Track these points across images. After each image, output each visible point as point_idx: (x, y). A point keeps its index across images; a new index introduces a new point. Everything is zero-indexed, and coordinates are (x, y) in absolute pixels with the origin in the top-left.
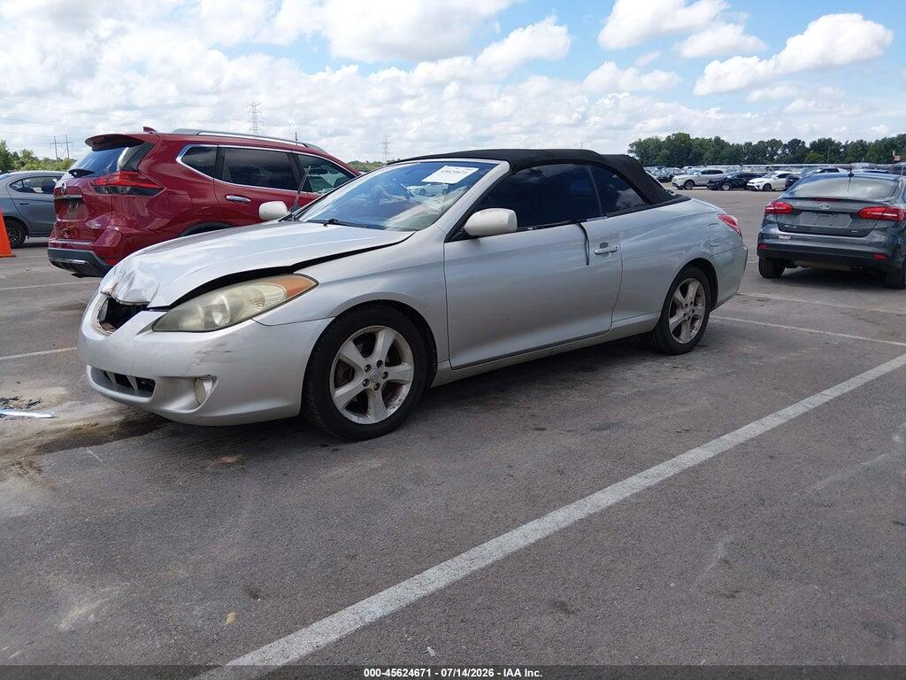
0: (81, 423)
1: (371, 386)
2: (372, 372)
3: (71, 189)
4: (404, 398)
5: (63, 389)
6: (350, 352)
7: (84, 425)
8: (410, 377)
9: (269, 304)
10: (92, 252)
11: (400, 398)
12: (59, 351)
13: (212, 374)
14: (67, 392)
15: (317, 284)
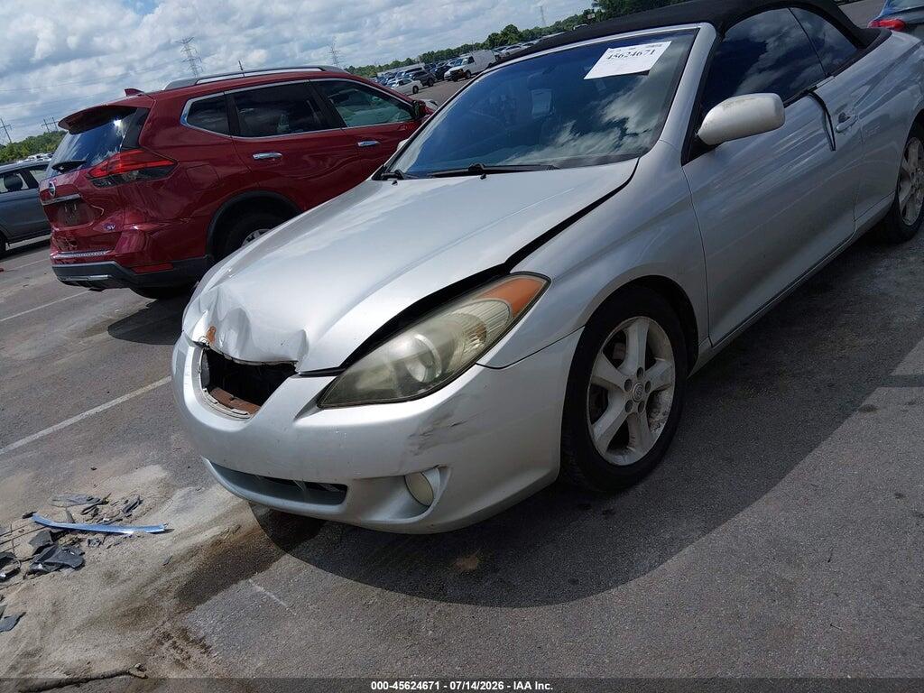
0: (215, 531)
1: (634, 408)
2: (634, 389)
3: (63, 189)
4: (668, 409)
5: (157, 468)
6: (603, 370)
7: (222, 534)
8: (671, 378)
9: (492, 332)
10: (113, 262)
11: (662, 410)
12: (119, 400)
13: (441, 463)
14: (166, 474)
15: (549, 281)
